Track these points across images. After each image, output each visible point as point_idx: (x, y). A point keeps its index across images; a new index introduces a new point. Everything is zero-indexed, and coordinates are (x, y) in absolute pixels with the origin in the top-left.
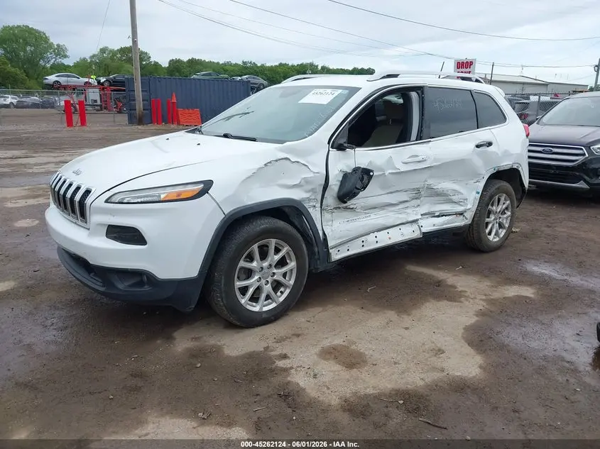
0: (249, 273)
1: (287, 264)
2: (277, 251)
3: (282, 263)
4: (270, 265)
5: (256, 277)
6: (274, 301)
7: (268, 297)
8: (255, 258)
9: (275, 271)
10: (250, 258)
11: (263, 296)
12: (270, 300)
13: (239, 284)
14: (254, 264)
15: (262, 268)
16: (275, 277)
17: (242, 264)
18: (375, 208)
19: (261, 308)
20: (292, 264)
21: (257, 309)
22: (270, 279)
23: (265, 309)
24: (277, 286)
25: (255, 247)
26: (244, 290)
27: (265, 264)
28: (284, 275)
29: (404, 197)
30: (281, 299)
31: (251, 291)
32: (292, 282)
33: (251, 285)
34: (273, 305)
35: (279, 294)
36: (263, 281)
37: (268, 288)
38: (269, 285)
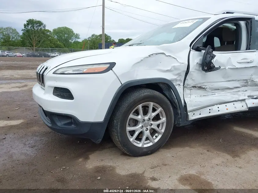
0: (136, 122)
1: (160, 119)
2: (154, 110)
3: (157, 118)
4: (149, 119)
5: (140, 125)
6: (151, 141)
7: (147, 139)
8: (140, 114)
9: (152, 122)
10: (137, 113)
11: (144, 138)
12: (148, 141)
13: (129, 129)
14: (139, 117)
15: (144, 120)
16: (152, 127)
17: (131, 116)
18: (218, 89)
19: (143, 145)
20: (164, 119)
21: (140, 145)
22: (149, 127)
23: (145, 146)
24: (153, 132)
25: (140, 106)
26: (132, 133)
27: (146, 118)
28: (158, 126)
29: (237, 84)
30: (156, 140)
31: (136, 134)
32: (163, 131)
33: (137, 130)
34: (151, 144)
35: (154, 137)
36: (145, 129)
37: (147, 133)
38: (148, 131)
